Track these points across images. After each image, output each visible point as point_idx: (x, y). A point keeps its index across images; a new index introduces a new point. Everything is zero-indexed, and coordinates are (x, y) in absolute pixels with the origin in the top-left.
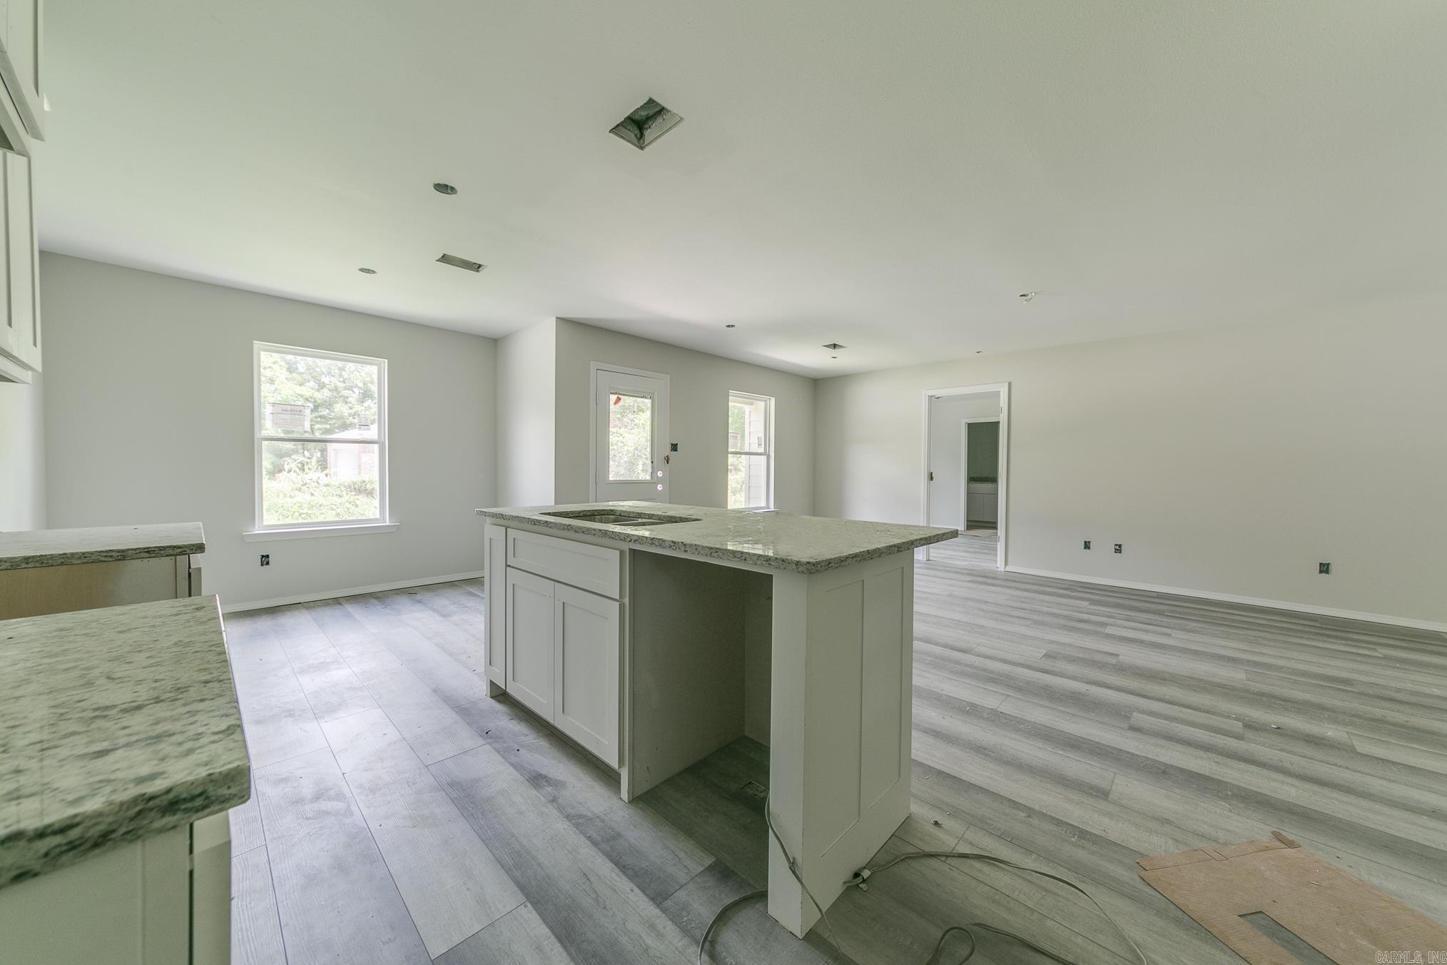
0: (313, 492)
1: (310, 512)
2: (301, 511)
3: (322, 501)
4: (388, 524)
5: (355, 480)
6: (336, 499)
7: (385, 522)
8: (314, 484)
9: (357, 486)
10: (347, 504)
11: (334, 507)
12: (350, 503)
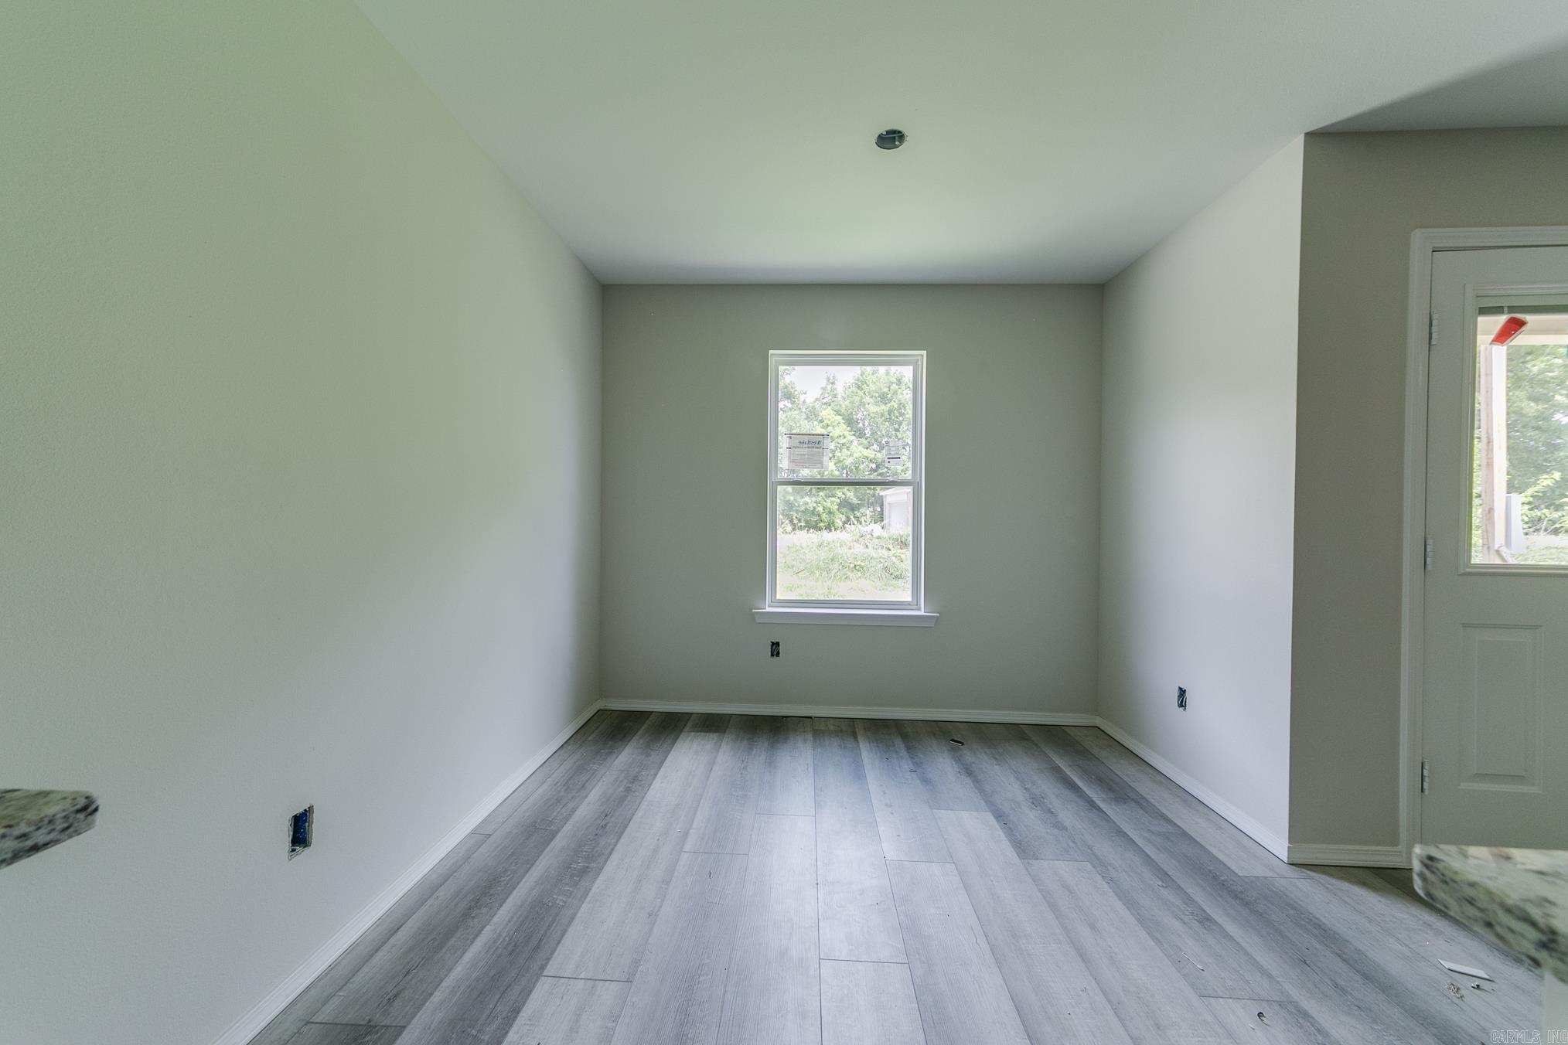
0: (868, 544)
1: (863, 564)
2: (856, 563)
3: (873, 554)
4: (922, 613)
5: (902, 533)
6: (885, 552)
7: (919, 609)
8: (869, 536)
9: (903, 540)
10: (894, 558)
11: (882, 561)
12: (896, 557)
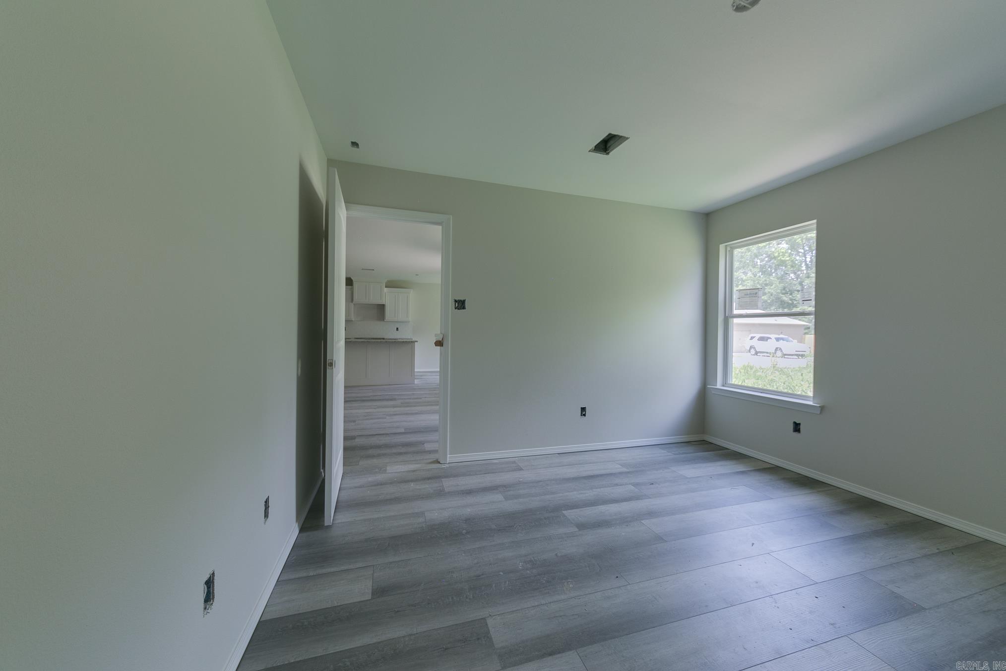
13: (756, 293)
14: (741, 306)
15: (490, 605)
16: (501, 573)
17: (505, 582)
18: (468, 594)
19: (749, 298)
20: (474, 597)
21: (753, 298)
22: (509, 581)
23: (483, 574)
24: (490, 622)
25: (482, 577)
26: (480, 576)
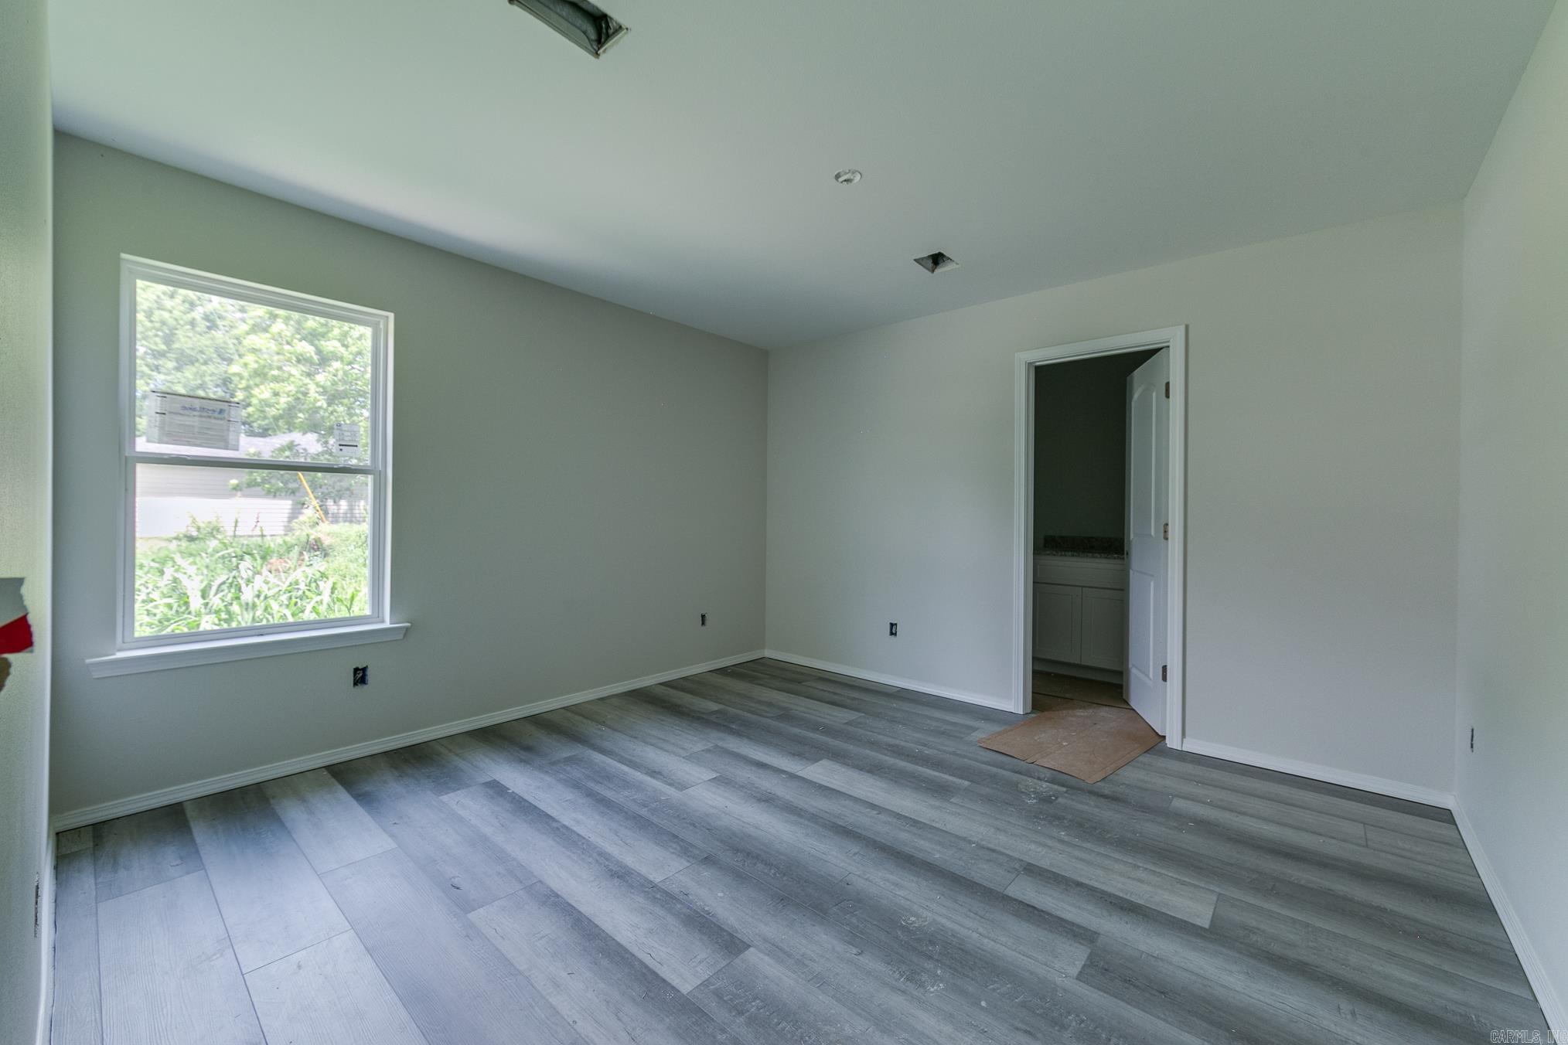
13: (221, 411)
14: (169, 434)
15: (1053, 986)
16: (983, 1004)
17: (994, 990)
18: (1074, 1024)
19: (196, 419)
20: (1069, 1013)
21: (213, 421)
22: (987, 987)
23: (1017, 1029)
24: (1074, 971)
25: (1024, 1027)
26: (1026, 1032)
